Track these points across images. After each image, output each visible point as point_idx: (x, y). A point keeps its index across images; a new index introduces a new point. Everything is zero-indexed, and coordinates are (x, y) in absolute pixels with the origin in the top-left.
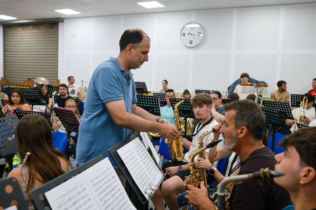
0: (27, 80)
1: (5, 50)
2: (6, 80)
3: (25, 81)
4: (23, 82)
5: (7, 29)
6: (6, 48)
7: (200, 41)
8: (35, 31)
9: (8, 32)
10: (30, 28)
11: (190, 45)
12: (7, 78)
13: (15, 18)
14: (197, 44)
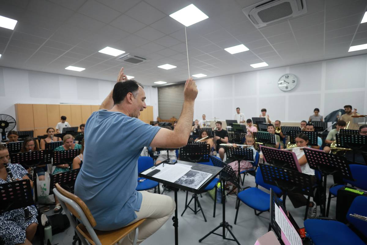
0: (172, 117)
1: (159, 101)
2: (160, 118)
3: (171, 118)
4: (170, 119)
5: (160, 89)
6: (159, 100)
7: (294, 86)
8: (176, 89)
9: (160, 91)
10: (173, 87)
11: (286, 90)
12: (160, 117)
13: (166, 83)
14: (292, 88)
